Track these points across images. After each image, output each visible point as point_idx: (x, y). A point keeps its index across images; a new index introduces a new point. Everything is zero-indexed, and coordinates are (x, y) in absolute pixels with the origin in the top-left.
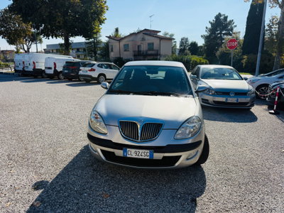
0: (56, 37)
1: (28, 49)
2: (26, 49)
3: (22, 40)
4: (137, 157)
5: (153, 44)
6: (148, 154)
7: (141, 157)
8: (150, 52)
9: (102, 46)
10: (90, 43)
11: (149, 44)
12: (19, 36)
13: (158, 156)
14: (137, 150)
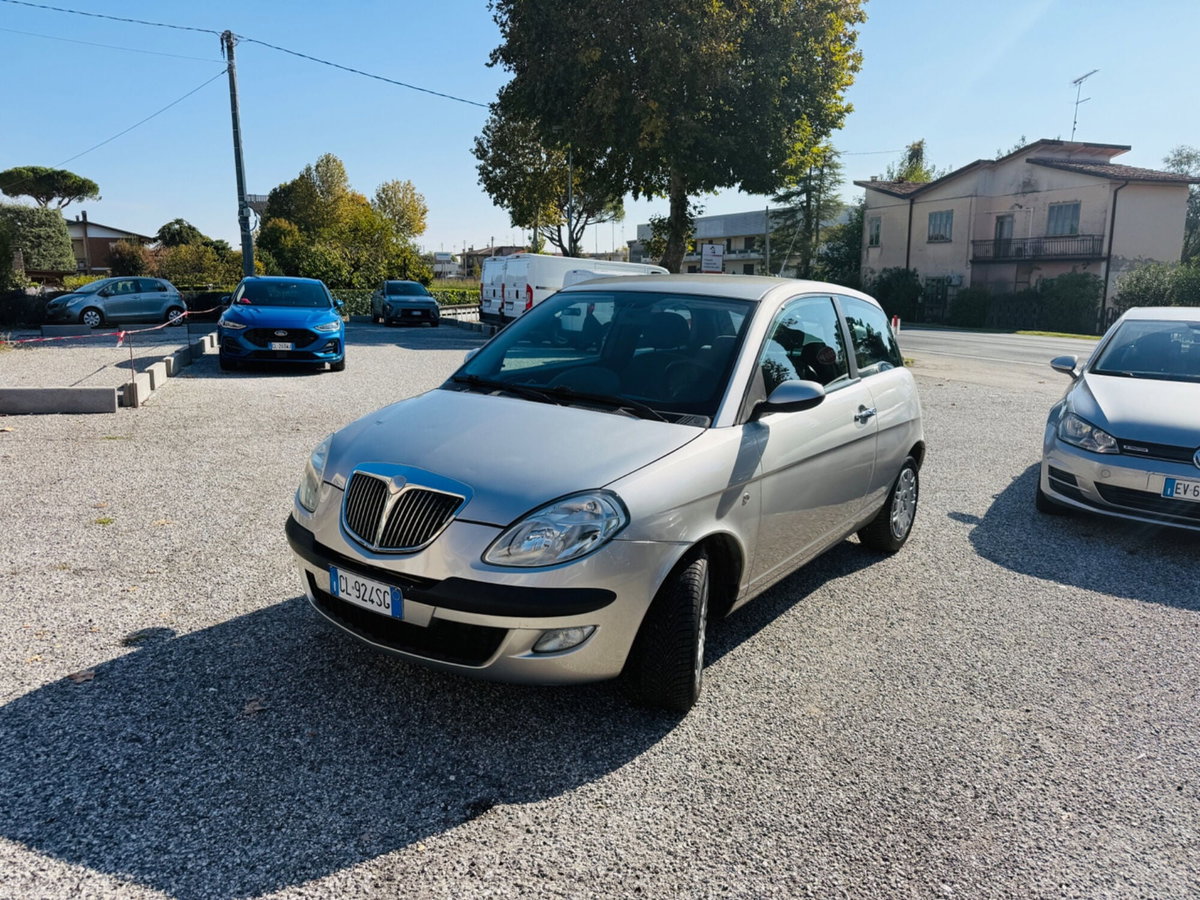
0: (649, 194)
1: (574, 241)
2: (566, 244)
3: (552, 208)
4: (359, 602)
5: (1076, 207)
6: (388, 600)
7: (368, 605)
8: (1055, 248)
9: (837, 222)
10: (792, 211)
11: (1055, 210)
12: (546, 196)
13: (418, 613)
14: (361, 580)
